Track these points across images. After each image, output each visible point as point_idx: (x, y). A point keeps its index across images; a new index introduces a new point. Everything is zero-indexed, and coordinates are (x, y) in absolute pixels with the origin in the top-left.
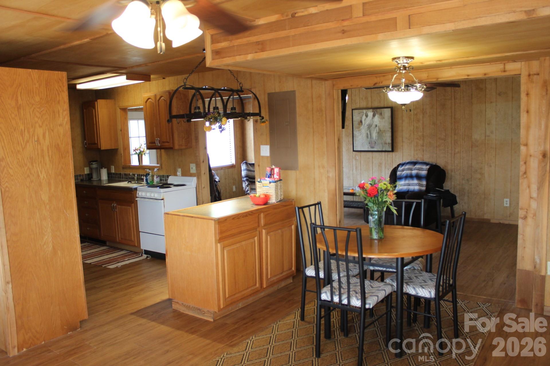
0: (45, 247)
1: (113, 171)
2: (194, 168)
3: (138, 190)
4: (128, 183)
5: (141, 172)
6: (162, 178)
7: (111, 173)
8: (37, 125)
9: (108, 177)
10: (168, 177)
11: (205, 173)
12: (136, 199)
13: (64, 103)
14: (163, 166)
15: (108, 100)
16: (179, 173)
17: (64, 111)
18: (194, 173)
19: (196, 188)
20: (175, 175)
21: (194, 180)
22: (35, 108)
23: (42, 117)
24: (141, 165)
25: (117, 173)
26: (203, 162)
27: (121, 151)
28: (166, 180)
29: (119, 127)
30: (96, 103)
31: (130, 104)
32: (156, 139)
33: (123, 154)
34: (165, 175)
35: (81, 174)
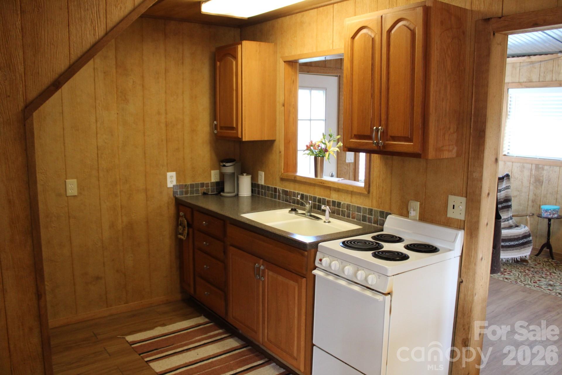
1: (262, 181)
2: (461, 207)
3: (318, 249)
4: (290, 212)
5: (319, 194)
7: (259, 185)
9: (252, 191)
10: (384, 215)
11: (487, 224)
12: (315, 272)
14: (373, 189)
15: (262, 44)
16: (414, 212)
18: (458, 220)
19: (461, 256)
20: (404, 213)
21: (459, 236)
24: (319, 178)
25: (268, 187)
26: (489, 194)
27: (280, 145)
28: (378, 222)
29: (280, 98)
30: (239, 46)
31: (305, 52)
32: (375, 128)
33: (283, 153)
34: (374, 209)
35: (205, 182)
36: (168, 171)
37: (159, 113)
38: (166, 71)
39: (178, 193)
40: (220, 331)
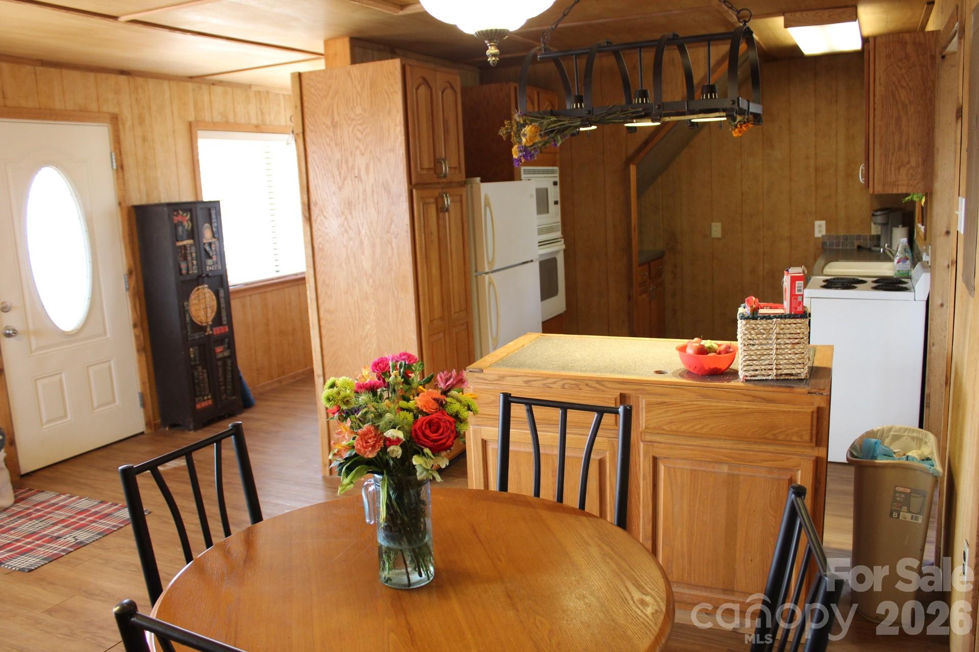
8: (358, 152)
13: (397, 112)
17: (396, 125)
21: (927, 280)
22: (355, 126)
23: (364, 138)
35: (863, 234)
36: (817, 220)
37: (807, 158)
38: (817, 112)
39: (828, 244)
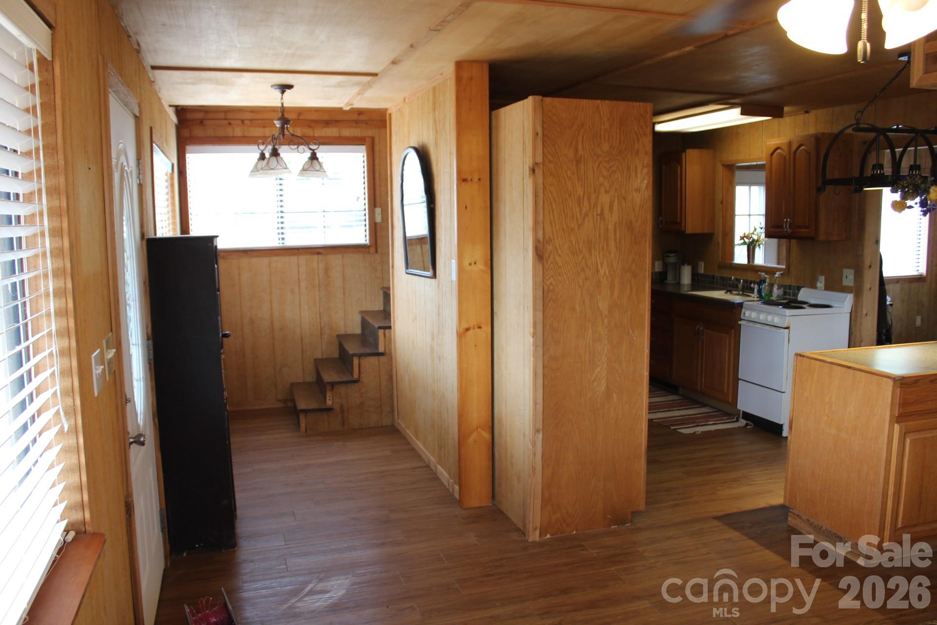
0: (595, 384)
1: (702, 271)
2: (851, 277)
3: (744, 306)
4: (726, 293)
5: (750, 276)
6: (788, 291)
7: (698, 274)
8: (602, 189)
9: (693, 280)
10: (799, 289)
11: (870, 289)
12: (740, 322)
13: (646, 153)
14: (792, 269)
15: (703, 151)
16: (820, 284)
17: (643, 167)
18: (849, 287)
19: (851, 313)
20: (813, 286)
21: (849, 299)
22: (601, 162)
23: (610, 176)
24: (751, 263)
25: (708, 275)
26: (870, 267)
27: (718, 238)
28: (796, 295)
29: (719, 196)
30: (684, 155)
31: (740, 158)
32: (785, 220)
33: (721, 244)
34: (793, 284)
40: (663, 392)
